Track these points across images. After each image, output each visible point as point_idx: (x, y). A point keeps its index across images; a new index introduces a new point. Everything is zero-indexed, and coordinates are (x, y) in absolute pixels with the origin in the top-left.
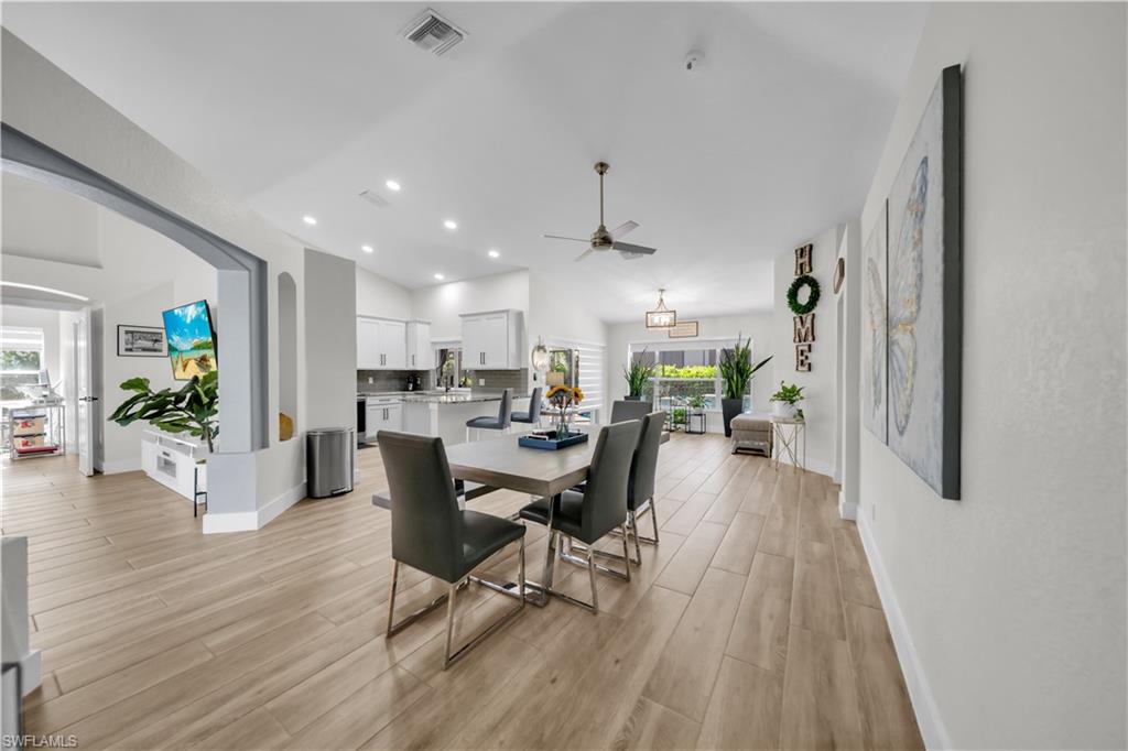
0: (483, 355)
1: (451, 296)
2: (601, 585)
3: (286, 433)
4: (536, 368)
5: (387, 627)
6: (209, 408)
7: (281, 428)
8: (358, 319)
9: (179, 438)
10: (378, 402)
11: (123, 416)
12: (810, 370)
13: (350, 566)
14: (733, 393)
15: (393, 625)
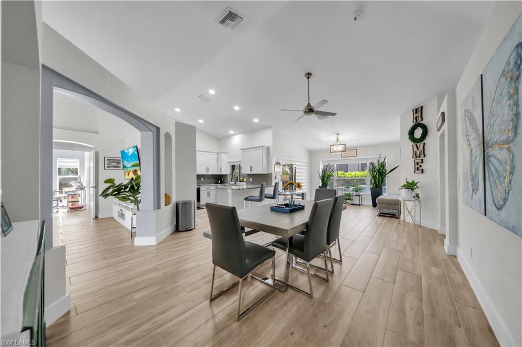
0: (251, 167)
1: (237, 140)
2: (314, 283)
3: (167, 203)
4: (276, 173)
5: (210, 296)
6: (137, 191)
7: (165, 200)
8: (197, 152)
9: (126, 204)
10: (205, 189)
11: (105, 194)
12: (422, 172)
13: (193, 264)
14: (377, 184)
15: (213, 295)
